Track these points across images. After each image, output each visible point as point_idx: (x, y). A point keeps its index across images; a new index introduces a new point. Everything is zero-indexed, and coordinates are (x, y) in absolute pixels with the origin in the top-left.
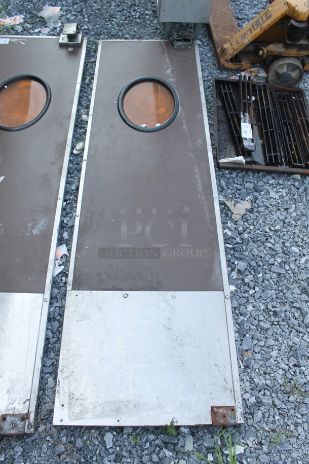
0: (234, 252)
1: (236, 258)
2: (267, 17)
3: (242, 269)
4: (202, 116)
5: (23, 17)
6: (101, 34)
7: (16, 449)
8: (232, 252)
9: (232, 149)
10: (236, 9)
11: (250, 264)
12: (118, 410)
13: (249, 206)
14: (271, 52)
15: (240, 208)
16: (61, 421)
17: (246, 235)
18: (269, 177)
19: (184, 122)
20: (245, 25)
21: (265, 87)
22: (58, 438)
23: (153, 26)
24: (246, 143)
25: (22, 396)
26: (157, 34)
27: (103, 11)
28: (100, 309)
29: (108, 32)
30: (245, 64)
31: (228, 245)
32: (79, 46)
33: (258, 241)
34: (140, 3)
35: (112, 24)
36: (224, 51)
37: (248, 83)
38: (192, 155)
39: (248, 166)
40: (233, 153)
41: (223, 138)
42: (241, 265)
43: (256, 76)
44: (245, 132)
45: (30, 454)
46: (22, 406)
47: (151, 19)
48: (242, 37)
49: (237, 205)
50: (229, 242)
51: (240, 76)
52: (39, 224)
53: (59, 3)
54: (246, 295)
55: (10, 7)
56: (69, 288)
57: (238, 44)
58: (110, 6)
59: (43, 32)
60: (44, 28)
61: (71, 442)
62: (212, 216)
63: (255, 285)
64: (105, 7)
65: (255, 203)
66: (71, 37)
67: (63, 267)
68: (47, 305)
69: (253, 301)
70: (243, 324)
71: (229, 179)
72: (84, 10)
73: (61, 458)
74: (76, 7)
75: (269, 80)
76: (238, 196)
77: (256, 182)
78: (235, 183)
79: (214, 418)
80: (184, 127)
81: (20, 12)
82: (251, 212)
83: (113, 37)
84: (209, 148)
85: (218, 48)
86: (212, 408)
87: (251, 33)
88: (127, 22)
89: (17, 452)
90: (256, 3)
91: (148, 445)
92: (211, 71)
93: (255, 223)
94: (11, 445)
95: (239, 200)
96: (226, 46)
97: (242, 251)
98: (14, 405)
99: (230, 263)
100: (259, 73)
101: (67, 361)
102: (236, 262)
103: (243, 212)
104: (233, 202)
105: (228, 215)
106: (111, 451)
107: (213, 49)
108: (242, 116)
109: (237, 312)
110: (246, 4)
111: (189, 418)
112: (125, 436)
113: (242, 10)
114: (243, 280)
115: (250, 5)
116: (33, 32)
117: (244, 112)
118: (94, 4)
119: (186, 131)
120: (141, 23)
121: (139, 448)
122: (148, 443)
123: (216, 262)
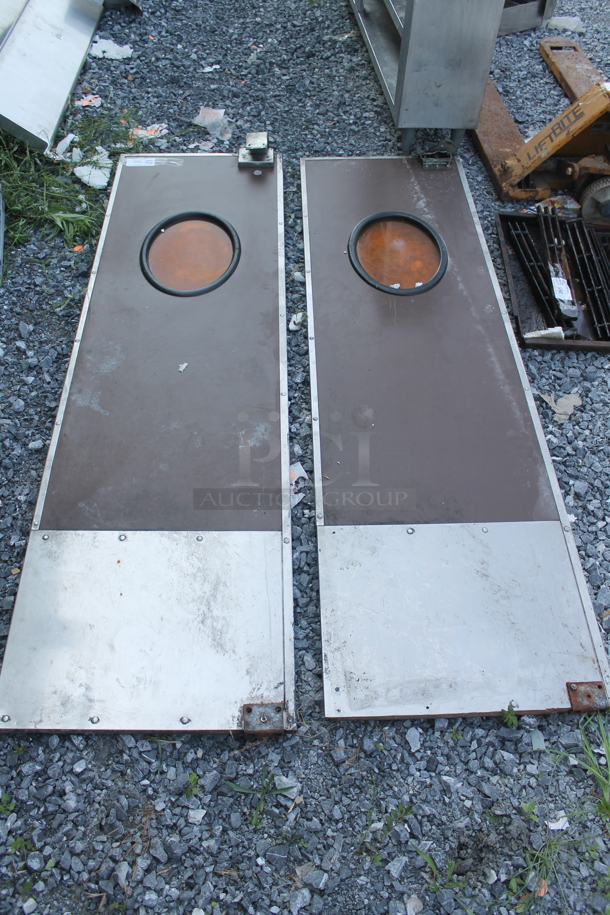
0: (567, 468)
1: (570, 476)
2: (576, 117)
3: (582, 493)
4: (487, 270)
5: (165, 126)
6: (297, 150)
7: (270, 757)
8: (562, 468)
9: (540, 318)
10: (510, 107)
11: (592, 484)
12: (424, 693)
13: (578, 402)
14: (586, 168)
15: (566, 405)
16: (339, 711)
17: (580, 443)
18: (602, 359)
19: (459, 279)
20: (532, 133)
21: (580, 224)
22: (331, 742)
23: (380, 136)
24: (564, 307)
25: (272, 679)
26: (388, 148)
27: (295, 114)
28: (374, 550)
29: (308, 146)
30: (541, 190)
31: (555, 458)
32: (271, 167)
33: (599, 451)
34: (353, 100)
35: (312, 134)
36: (506, 170)
37: (553, 219)
38: (479, 328)
39: (570, 342)
40: (542, 324)
41: (522, 303)
42: (580, 486)
43: (562, 208)
44: (560, 291)
45: (292, 764)
46: (274, 693)
47: (375, 125)
48: (536, 149)
49: (559, 400)
50: (556, 453)
51: (538, 208)
52: (256, 431)
53: (220, 103)
54: (593, 528)
55: (140, 113)
56: (320, 522)
57: (530, 158)
58: (304, 107)
59: (201, 146)
60: (204, 143)
61: (353, 746)
62: (526, 414)
63: (605, 514)
64: (295, 108)
65: (587, 397)
66: (257, 154)
67: (301, 495)
68: (288, 547)
69: (604, 537)
70: (595, 569)
71: (540, 363)
72: (263, 113)
73: (342, 769)
74: (248, 109)
75: (584, 213)
76: (558, 387)
77: (583, 367)
78: (551, 368)
79: (573, 699)
80: (461, 286)
81: (158, 120)
82: (582, 412)
83: (316, 153)
84: (506, 317)
85: (495, 166)
86: (569, 685)
87: (552, 141)
88: (336, 130)
89: (272, 761)
90: (543, 97)
91: (474, 745)
92: (487, 203)
93: (591, 427)
94: (259, 753)
95: (561, 393)
96: (510, 162)
97: (576, 466)
98: (260, 692)
99: (563, 484)
100: (566, 203)
101: (334, 626)
102: (571, 482)
103: (571, 411)
104: (553, 396)
105: (548, 415)
106: (418, 755)
107: (483, 169)
108: (551, 268)
109: (583, 553)
110: (527, 99)
111: (535, 701)
112: (437, 734)
113: (521, 108)
114: (585, 508)
115: (533, 100)
116: (185, 148)
117: (554, 262)
118: (278, 104)
119: (465, 293)
120: (359, 131)
121: (460, 750)
122: (475, 743)
123: (542, 479)
